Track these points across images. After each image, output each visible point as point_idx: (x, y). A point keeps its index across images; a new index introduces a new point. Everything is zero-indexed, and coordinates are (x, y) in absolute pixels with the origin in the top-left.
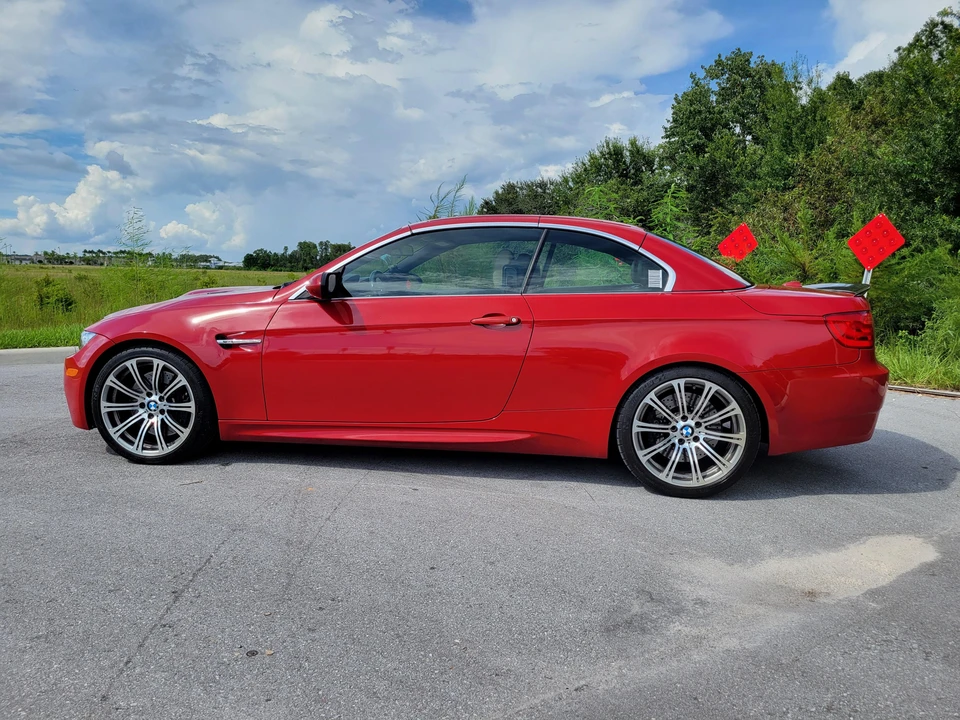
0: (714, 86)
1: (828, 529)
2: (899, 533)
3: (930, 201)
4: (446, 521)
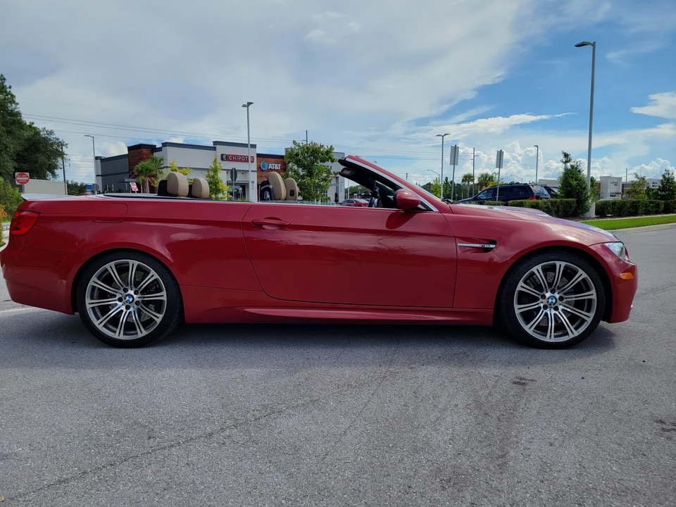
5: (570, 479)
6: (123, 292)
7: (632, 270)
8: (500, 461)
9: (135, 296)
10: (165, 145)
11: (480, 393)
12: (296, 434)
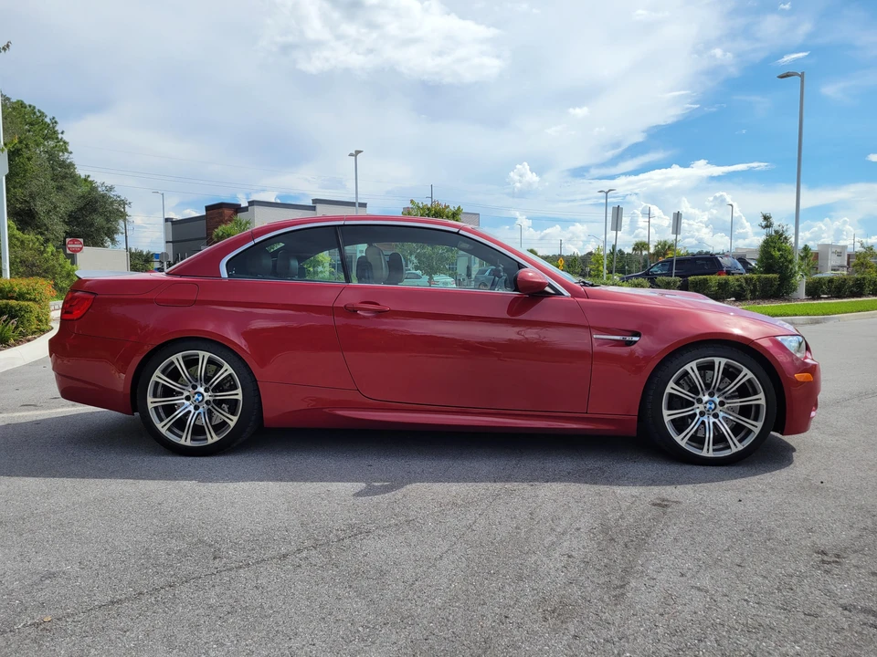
5: (695, 613)
6: (191, 389)
7: (813, 370)
8: (617, 592)
9: (205, 394)
10: (252, 203)
11: (610, 516)
12: (384, 557)
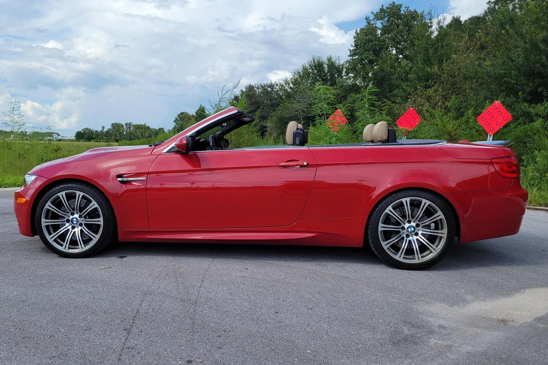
0: (379, 24)
1: (501, 285)
2: (541, 287)
3: (516, 94)
4: (273, 286)
